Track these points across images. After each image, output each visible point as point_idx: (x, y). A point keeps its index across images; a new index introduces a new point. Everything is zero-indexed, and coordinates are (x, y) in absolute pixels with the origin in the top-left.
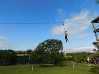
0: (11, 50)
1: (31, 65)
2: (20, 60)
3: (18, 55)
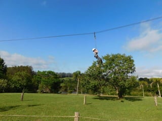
1: (80, 95)
2: (64, 87)
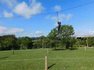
2: (35, 45)
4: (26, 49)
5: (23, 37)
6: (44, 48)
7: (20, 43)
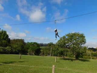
0: (35, 43)
1: (52, 57)
2: (43, 52)
3: (41, 47)
4: (33, 55)
5: (31, 43)
6: (52, 56)
7: (28, 49)
